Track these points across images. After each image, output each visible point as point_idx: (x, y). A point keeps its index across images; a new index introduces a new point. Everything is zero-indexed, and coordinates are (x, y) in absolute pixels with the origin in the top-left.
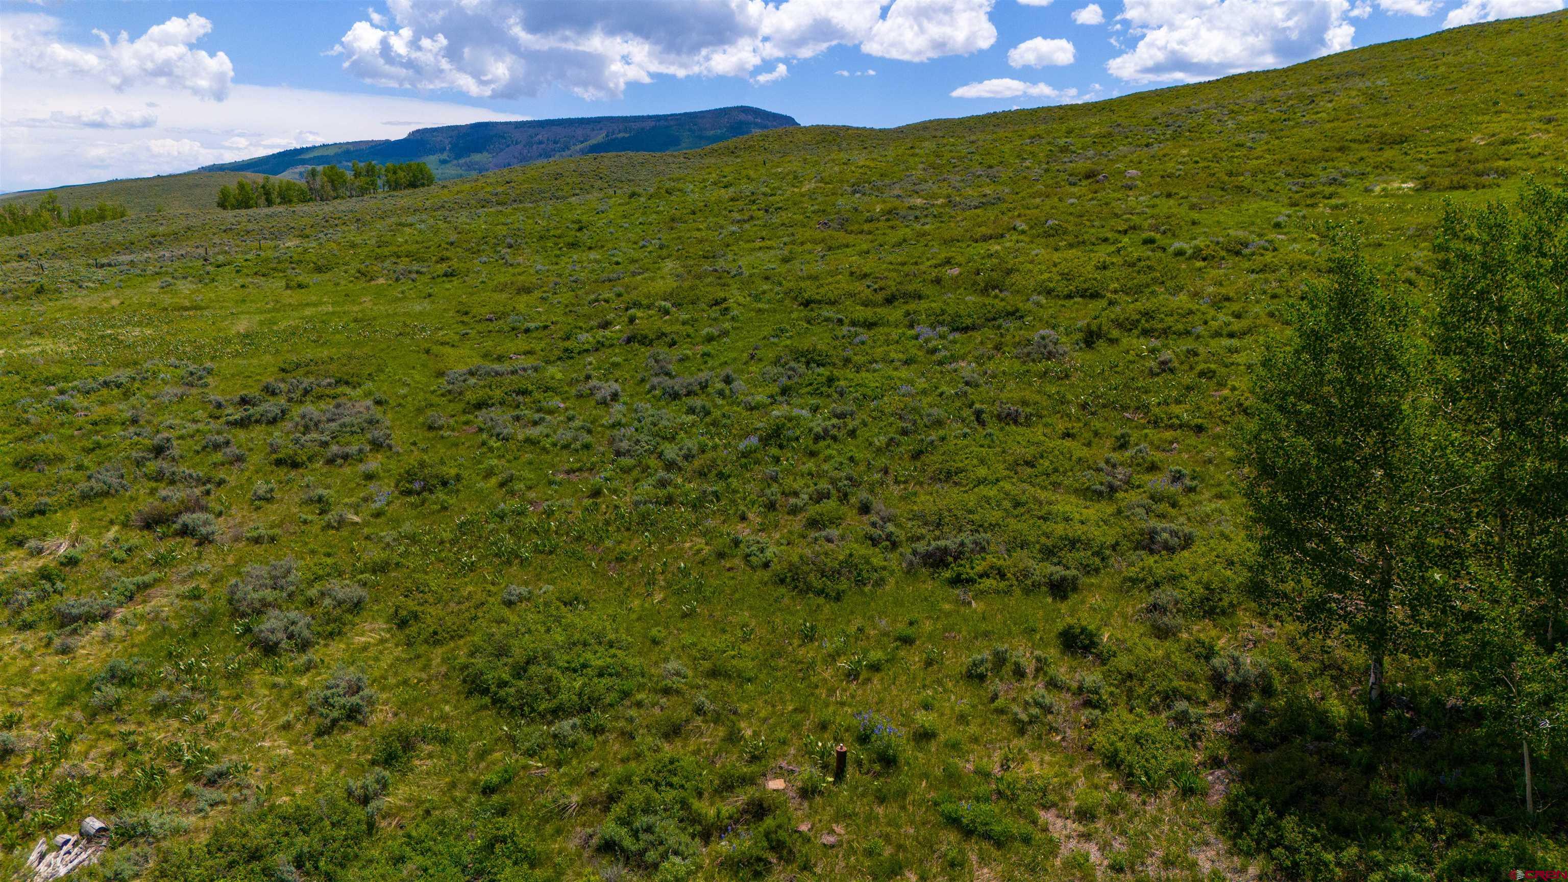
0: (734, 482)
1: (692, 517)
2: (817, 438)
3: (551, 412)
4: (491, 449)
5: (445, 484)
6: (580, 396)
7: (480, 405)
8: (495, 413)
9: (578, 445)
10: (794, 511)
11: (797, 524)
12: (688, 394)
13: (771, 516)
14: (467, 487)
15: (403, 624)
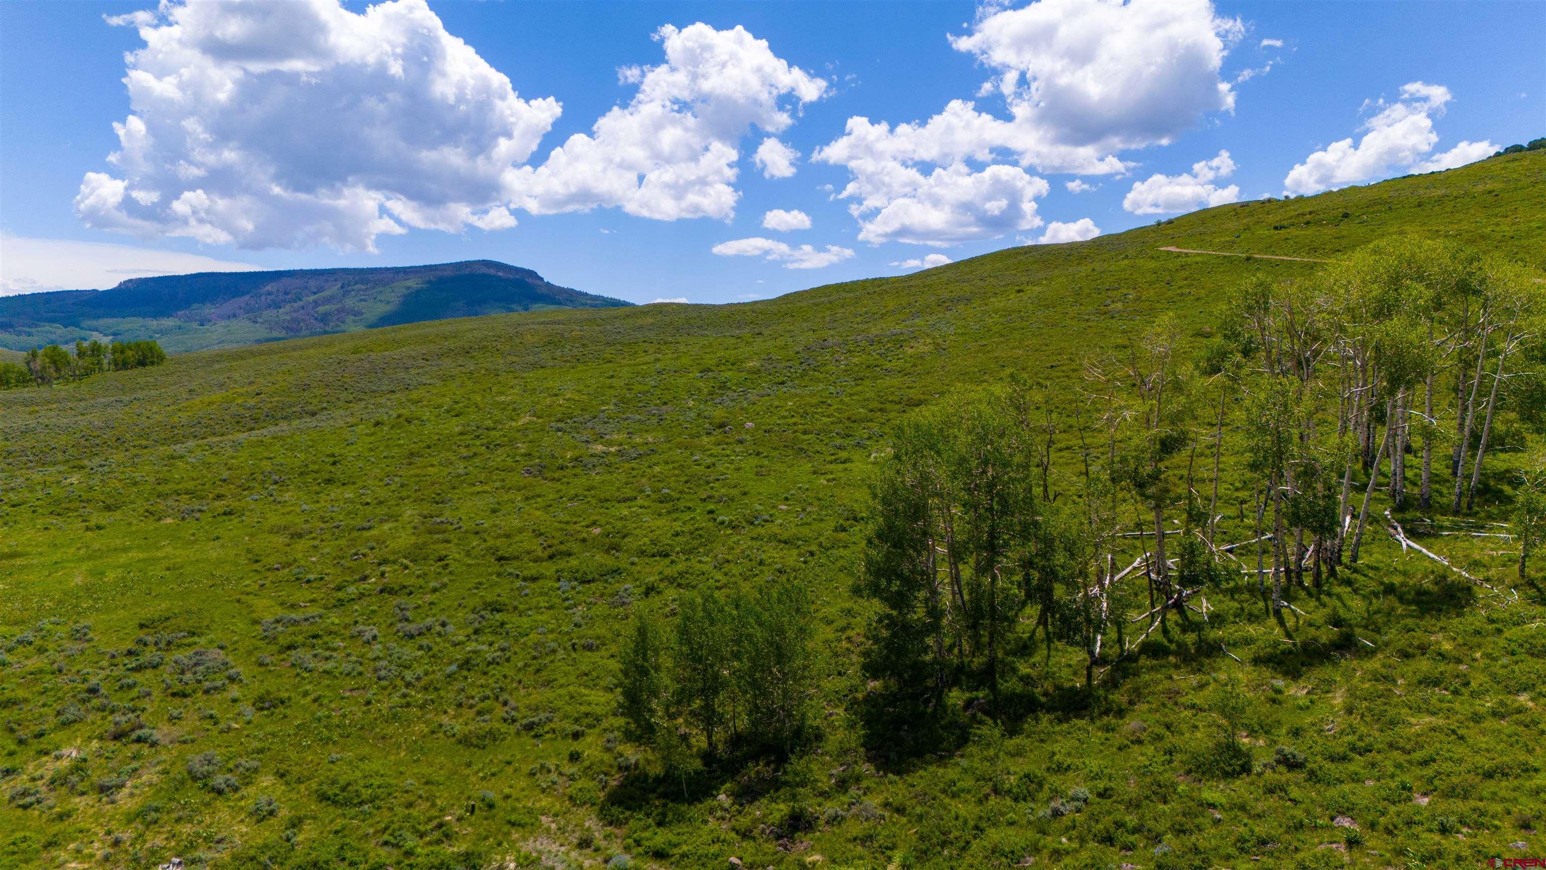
0: (442, 693)
1: (419, 713)
2: (489, 664)
3: (335, 650)
4: (303, 678)
5: (282, 702)
6: (352, 637)
7: (291, 647)
8: (300, 652)
9: (355, 673)
10: (471, 707)
11: (471, 713)
12: (419, 635)
13: (459, 710)
14: (296, 703)
15: (282, 776)
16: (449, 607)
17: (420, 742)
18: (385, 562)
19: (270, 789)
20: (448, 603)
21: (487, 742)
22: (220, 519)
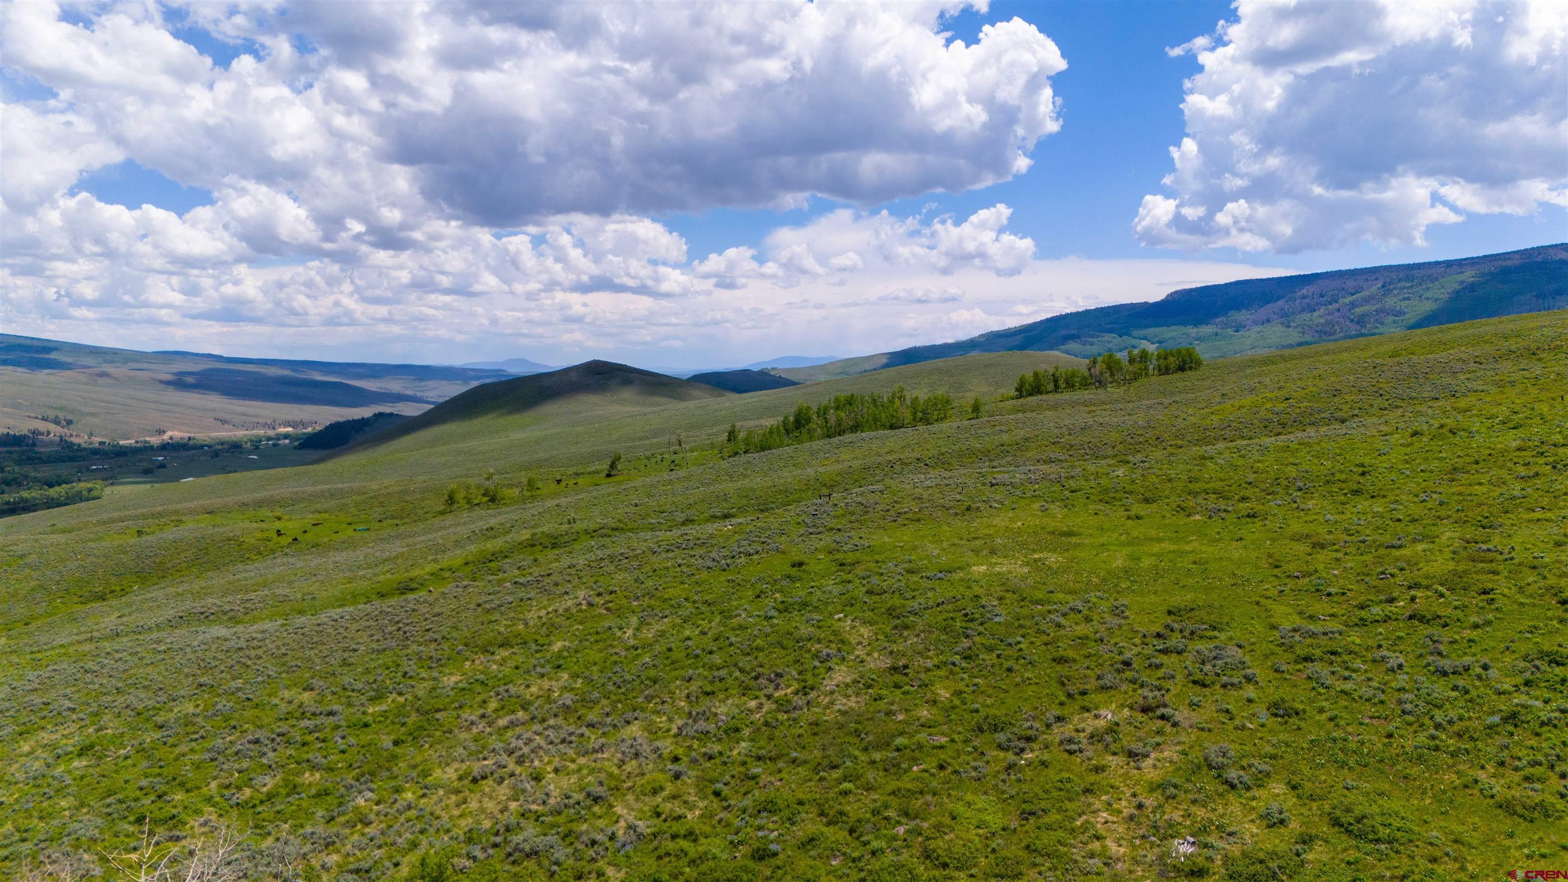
0: (1480, 745)
1: (1450, 761)
2: (1543, 724)
3: (1355, 671)
4: (1320, 694)
5: (1297, 714)
6: (1374, 661)
7: (1307, 659)
8: (1317, 666)
9: (1376, 700)
10: (1516, 769)
11: (1517, 777)
12: (1454, 673)
13: (1501, 770)
14: (1311, 718)
15: (1294, 788)
16: (1494, 648)
17: (1449, 794)
18: (1416, 586)
19: (1282, 798)
20: (1492, 644)
21: (1536, 815)
22: (1244, 520)
